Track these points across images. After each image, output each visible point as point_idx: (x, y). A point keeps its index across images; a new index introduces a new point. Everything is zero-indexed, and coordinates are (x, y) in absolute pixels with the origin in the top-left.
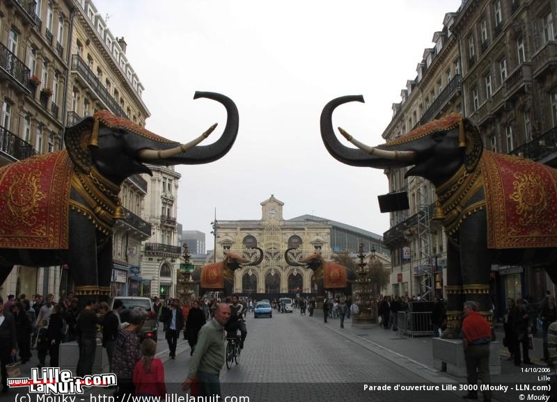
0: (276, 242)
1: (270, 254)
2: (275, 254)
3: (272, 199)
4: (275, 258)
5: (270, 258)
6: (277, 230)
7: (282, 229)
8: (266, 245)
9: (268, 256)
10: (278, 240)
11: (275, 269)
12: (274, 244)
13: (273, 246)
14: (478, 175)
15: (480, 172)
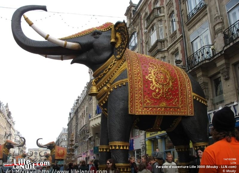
14: (124, 62)
15: (125, 60)
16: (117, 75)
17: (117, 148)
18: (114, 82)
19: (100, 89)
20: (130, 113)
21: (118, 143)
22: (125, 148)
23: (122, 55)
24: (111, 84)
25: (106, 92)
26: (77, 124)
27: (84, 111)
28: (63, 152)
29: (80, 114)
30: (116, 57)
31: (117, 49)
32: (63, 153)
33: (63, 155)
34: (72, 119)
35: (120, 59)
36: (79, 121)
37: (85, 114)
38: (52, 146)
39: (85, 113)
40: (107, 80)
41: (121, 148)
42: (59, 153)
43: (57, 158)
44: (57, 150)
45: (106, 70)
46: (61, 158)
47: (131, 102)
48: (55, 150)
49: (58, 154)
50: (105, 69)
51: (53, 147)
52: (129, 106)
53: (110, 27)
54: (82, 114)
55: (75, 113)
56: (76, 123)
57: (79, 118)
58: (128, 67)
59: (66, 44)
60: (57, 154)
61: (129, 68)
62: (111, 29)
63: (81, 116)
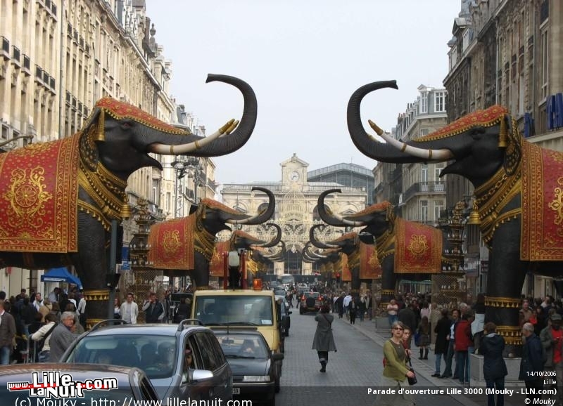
0: (298, 212)
1: (291, 227)
2: (297, 227)
3: (294, 160)
4: (297, 231)
5: (290, 231)
6: (300, 196)
7: (306, 196)
8: (287, 216)
9: (289, 229)
10: (301, 210)
11: (296, 246)
12: (296, 214)
13: (294, 217)
14: (517, 179)
15: (520, 176)
16: (506, 201)
17: (502, 306)
18: (501, 212)
19: (484, 218)
20: (521, 259)
21: (504, 300)
22: (513, 306)
23: (515, 169)
24: (498, 215)
25: (491, 225)
26: (489, 94)
27: (521, 50)
28: (429, 243)
29: (504, 55)
30: (506, 171)
31: (508, 157)
32: (429, 251)
33: (426, 257)
34: (469, 59)
35: (511, 174)
36: (500, 88)
37: (526, 67)
38: (381, 219)
39: (526, 61)
40: (494, 206)
41: (508, 306)
42: (411, 247)
43: (402, 270)
44: (402, 238)
45: (492, 191)
46: (417, 269)
47: (523, 243)
48: (393, 239)
49: (407, 251)
50: (490, 188)
51: (387, 223)
52: (521, 249)
53: (498, 120)
54: (514, 58)
55: (480, 40)
56: (488, 89)
57: (500, 73)
58: (523, 189)
59: (431, 155)
60: (401, 252)
61: (525, 191)
62: (500, 122)
63: (507, 65)
